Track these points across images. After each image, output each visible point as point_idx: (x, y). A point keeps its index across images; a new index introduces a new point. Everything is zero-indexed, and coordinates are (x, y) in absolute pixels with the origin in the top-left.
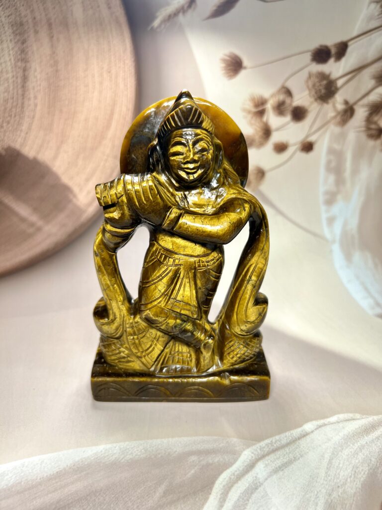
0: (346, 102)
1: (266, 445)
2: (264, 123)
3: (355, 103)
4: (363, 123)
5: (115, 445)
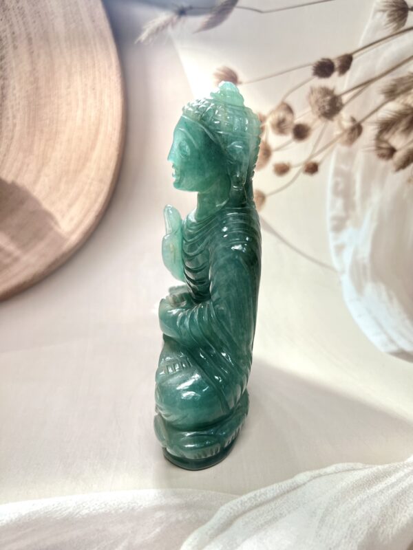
0: (353, 120)
2: (263, 142)
3: (363, 120)
4: (373, 142)
5: (70, 497)
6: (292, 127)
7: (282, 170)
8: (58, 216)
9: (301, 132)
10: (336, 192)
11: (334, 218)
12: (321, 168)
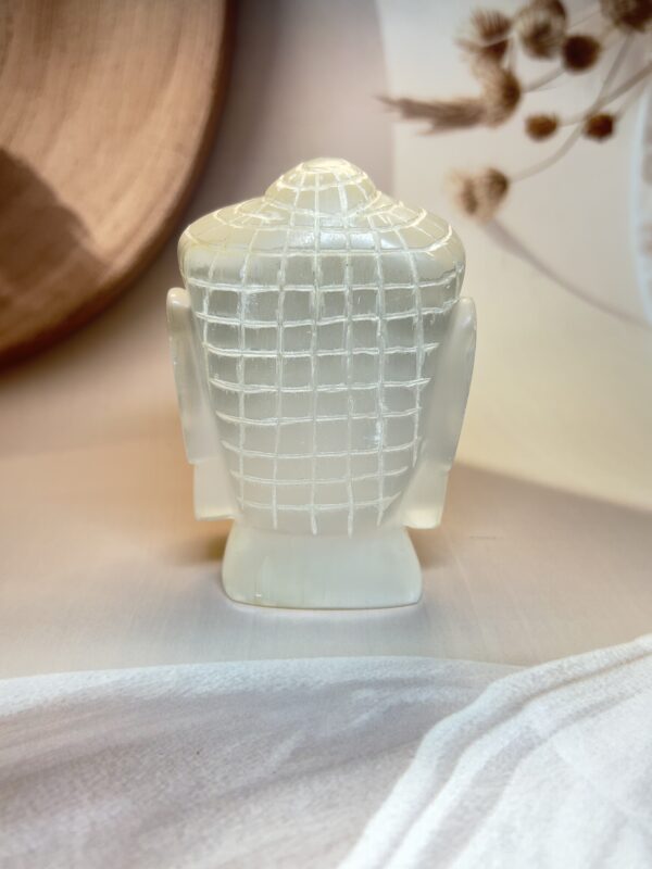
1: (549, 672)
2: (504, 72)
5: (166, 668)
6: (561, 42)
7: (543, 128)
8: (88, 218)
9: (580, 54)
11: (646, 228)
12: (620, 127)
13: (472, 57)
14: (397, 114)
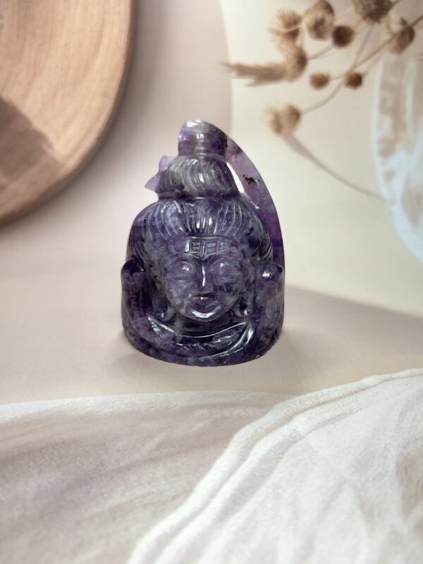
1: (309, 398)
2: (297, 48)
3: (416, 23)
5: (88, 398)
6: (332, 29)
7: (320, 81)
8: (51, 137)
9: (342, 37)
10: (383, 110)
11: (382, 141)
12: (366, 81)
13: (279, 39)
14: (234, 74)
